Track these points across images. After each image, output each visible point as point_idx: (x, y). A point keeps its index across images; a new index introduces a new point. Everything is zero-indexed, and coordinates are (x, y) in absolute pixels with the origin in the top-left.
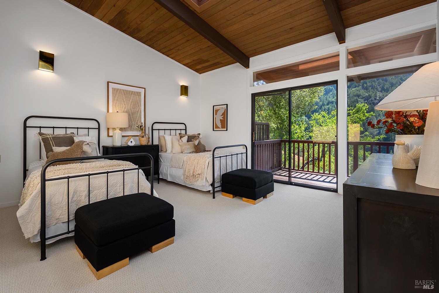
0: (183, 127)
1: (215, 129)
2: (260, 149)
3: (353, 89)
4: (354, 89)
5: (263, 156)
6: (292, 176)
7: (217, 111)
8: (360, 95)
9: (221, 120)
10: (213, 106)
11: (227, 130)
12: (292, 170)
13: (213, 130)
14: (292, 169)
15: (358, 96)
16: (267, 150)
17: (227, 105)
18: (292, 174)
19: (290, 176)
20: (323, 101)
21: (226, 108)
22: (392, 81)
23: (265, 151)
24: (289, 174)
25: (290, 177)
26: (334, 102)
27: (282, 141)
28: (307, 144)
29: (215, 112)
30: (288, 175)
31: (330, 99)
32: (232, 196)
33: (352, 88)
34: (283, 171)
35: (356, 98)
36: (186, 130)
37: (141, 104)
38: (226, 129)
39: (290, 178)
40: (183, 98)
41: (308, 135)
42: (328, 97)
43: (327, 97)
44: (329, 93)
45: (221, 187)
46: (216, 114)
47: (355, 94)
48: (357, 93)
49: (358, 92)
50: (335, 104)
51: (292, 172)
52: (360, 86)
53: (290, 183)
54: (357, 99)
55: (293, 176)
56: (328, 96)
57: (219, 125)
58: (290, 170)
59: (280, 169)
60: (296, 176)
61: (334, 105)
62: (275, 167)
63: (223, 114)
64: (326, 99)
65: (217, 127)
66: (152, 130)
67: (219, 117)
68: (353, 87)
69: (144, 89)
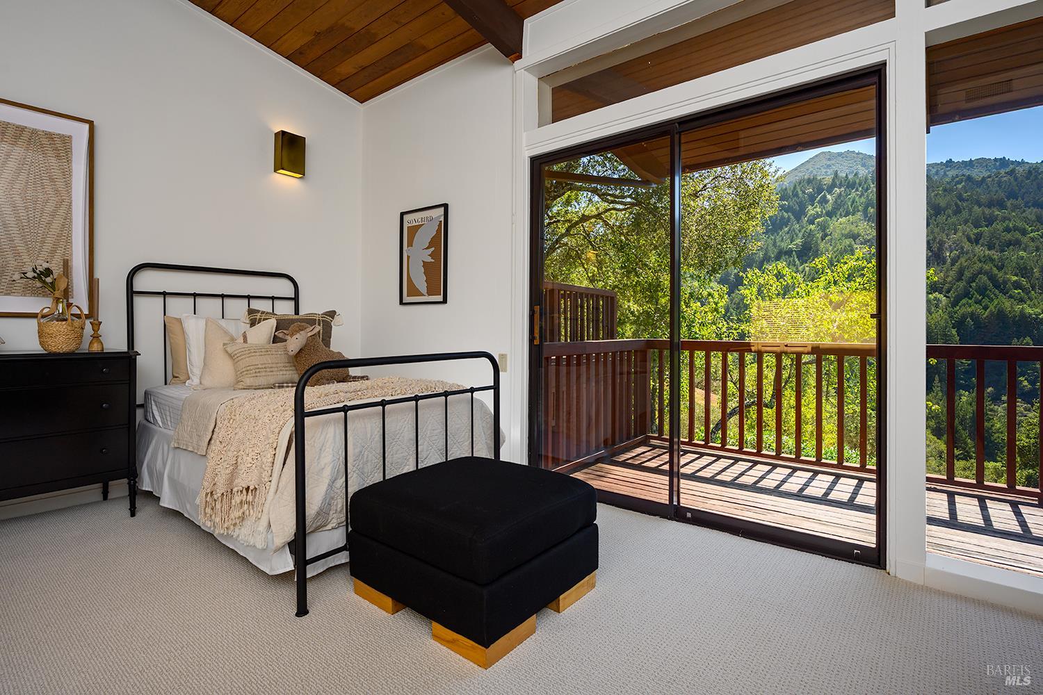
0: (285, 288)
1: (406, 299)
2: (568, 373)
3: (840, 219)
4: (843, 220)
5: (578, 397)
6: (682, 470)
7: (414, 230)
8: (859, 235)
9: (425, 264)
10: (402, 214)
11: (445, 301)
12: (683, 447)
13: (401, 303)
14: (684, 443)
15: (855, 237)
16: (597, 375)
17: (446, 206)
18: (683, 462)
19: (675, 469)
20: (767, 248)
21: (442, 219)
22: (937, 202)
23: (588, 379)
24: (671, 462)
25: (674, 474)
26: (794, 253)
27: (650, 344)
28: (736, 355)
29: (407, 234)
30: (666, 467)
31: (783, 245)
32: (388, 601)
33: (838, 217)
34: (654, 447)
35: (848, 243)
36: (296, 299)
37: (68, 185)
38: (440, 298)
39: (675, 480)
40: (286, 181)
41: (735, 329)
42: (778, 239)
43: (775, 240)
44: (781, 229)
45: (348, 552)
46: (410, 244)
47: (846, 232)
48: (851, 231)
49: (853, 228)
50: (795, 256)
51: (686, 452)
52: (859, 211)
53: (675, 512)
54: (850, 246)
55: (689, 472)
56: (778, 237)
57: (421, 283)
58: (676, 447)
59: (644, 443)
60: (699, 471)
61: (794, 260)
62: (625, 437)
63: (434, 242)
64: (774, 244)
65: (414, 291)
66: (131, 293)
67: (420, 254)
68: (841, 215)
69: (87, 126)
